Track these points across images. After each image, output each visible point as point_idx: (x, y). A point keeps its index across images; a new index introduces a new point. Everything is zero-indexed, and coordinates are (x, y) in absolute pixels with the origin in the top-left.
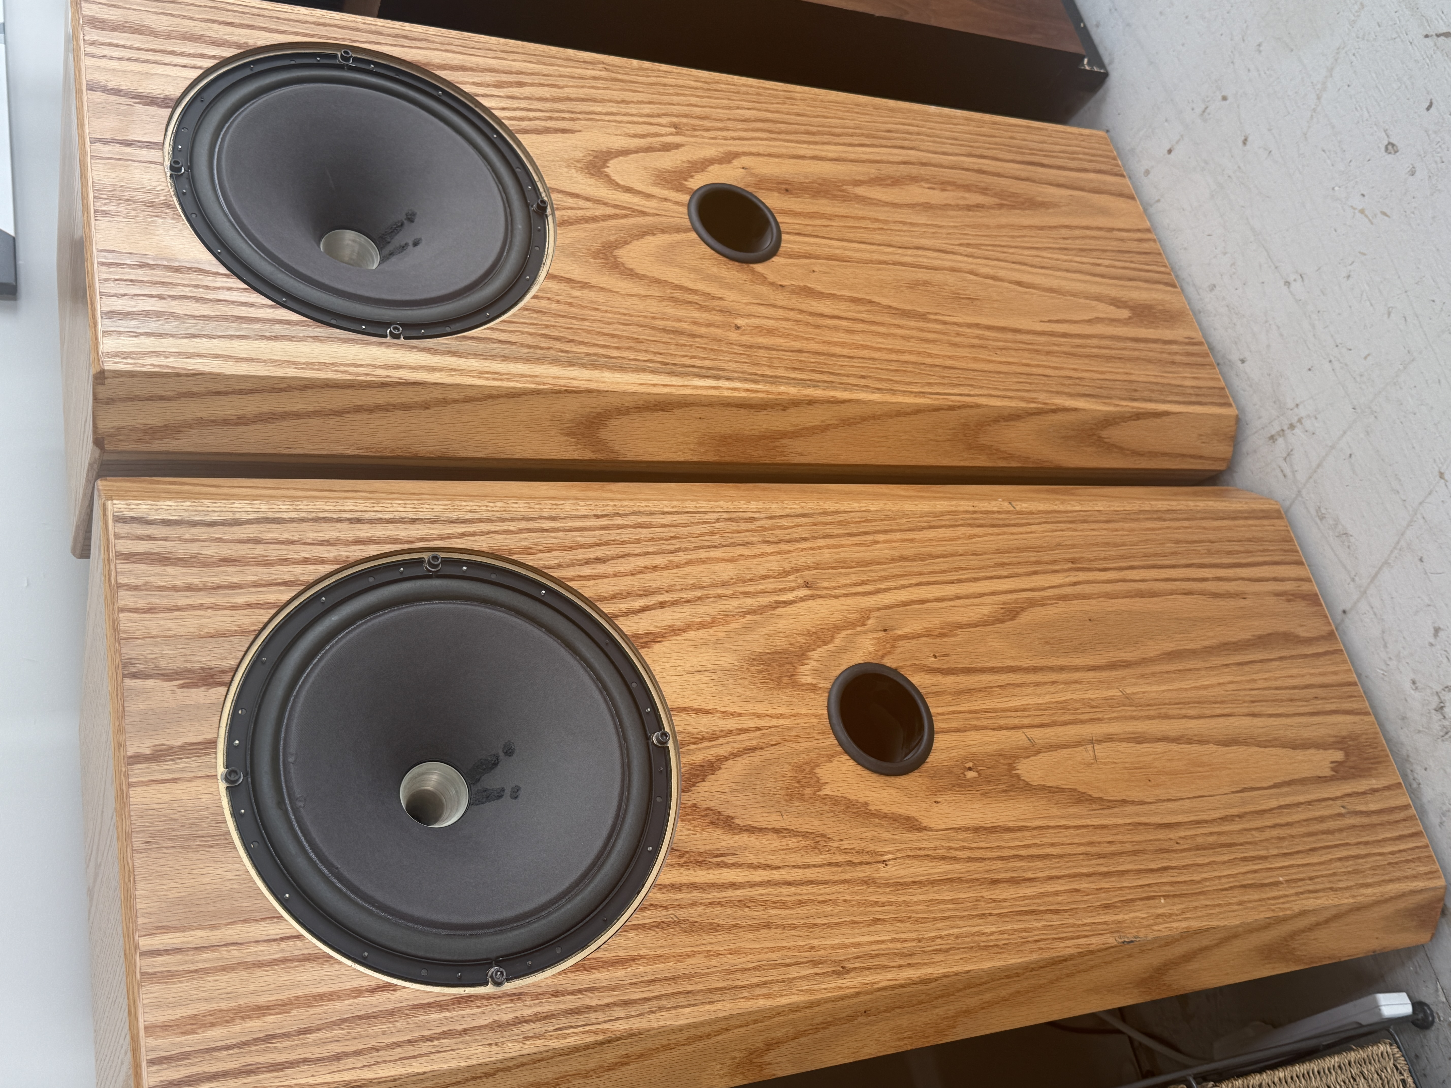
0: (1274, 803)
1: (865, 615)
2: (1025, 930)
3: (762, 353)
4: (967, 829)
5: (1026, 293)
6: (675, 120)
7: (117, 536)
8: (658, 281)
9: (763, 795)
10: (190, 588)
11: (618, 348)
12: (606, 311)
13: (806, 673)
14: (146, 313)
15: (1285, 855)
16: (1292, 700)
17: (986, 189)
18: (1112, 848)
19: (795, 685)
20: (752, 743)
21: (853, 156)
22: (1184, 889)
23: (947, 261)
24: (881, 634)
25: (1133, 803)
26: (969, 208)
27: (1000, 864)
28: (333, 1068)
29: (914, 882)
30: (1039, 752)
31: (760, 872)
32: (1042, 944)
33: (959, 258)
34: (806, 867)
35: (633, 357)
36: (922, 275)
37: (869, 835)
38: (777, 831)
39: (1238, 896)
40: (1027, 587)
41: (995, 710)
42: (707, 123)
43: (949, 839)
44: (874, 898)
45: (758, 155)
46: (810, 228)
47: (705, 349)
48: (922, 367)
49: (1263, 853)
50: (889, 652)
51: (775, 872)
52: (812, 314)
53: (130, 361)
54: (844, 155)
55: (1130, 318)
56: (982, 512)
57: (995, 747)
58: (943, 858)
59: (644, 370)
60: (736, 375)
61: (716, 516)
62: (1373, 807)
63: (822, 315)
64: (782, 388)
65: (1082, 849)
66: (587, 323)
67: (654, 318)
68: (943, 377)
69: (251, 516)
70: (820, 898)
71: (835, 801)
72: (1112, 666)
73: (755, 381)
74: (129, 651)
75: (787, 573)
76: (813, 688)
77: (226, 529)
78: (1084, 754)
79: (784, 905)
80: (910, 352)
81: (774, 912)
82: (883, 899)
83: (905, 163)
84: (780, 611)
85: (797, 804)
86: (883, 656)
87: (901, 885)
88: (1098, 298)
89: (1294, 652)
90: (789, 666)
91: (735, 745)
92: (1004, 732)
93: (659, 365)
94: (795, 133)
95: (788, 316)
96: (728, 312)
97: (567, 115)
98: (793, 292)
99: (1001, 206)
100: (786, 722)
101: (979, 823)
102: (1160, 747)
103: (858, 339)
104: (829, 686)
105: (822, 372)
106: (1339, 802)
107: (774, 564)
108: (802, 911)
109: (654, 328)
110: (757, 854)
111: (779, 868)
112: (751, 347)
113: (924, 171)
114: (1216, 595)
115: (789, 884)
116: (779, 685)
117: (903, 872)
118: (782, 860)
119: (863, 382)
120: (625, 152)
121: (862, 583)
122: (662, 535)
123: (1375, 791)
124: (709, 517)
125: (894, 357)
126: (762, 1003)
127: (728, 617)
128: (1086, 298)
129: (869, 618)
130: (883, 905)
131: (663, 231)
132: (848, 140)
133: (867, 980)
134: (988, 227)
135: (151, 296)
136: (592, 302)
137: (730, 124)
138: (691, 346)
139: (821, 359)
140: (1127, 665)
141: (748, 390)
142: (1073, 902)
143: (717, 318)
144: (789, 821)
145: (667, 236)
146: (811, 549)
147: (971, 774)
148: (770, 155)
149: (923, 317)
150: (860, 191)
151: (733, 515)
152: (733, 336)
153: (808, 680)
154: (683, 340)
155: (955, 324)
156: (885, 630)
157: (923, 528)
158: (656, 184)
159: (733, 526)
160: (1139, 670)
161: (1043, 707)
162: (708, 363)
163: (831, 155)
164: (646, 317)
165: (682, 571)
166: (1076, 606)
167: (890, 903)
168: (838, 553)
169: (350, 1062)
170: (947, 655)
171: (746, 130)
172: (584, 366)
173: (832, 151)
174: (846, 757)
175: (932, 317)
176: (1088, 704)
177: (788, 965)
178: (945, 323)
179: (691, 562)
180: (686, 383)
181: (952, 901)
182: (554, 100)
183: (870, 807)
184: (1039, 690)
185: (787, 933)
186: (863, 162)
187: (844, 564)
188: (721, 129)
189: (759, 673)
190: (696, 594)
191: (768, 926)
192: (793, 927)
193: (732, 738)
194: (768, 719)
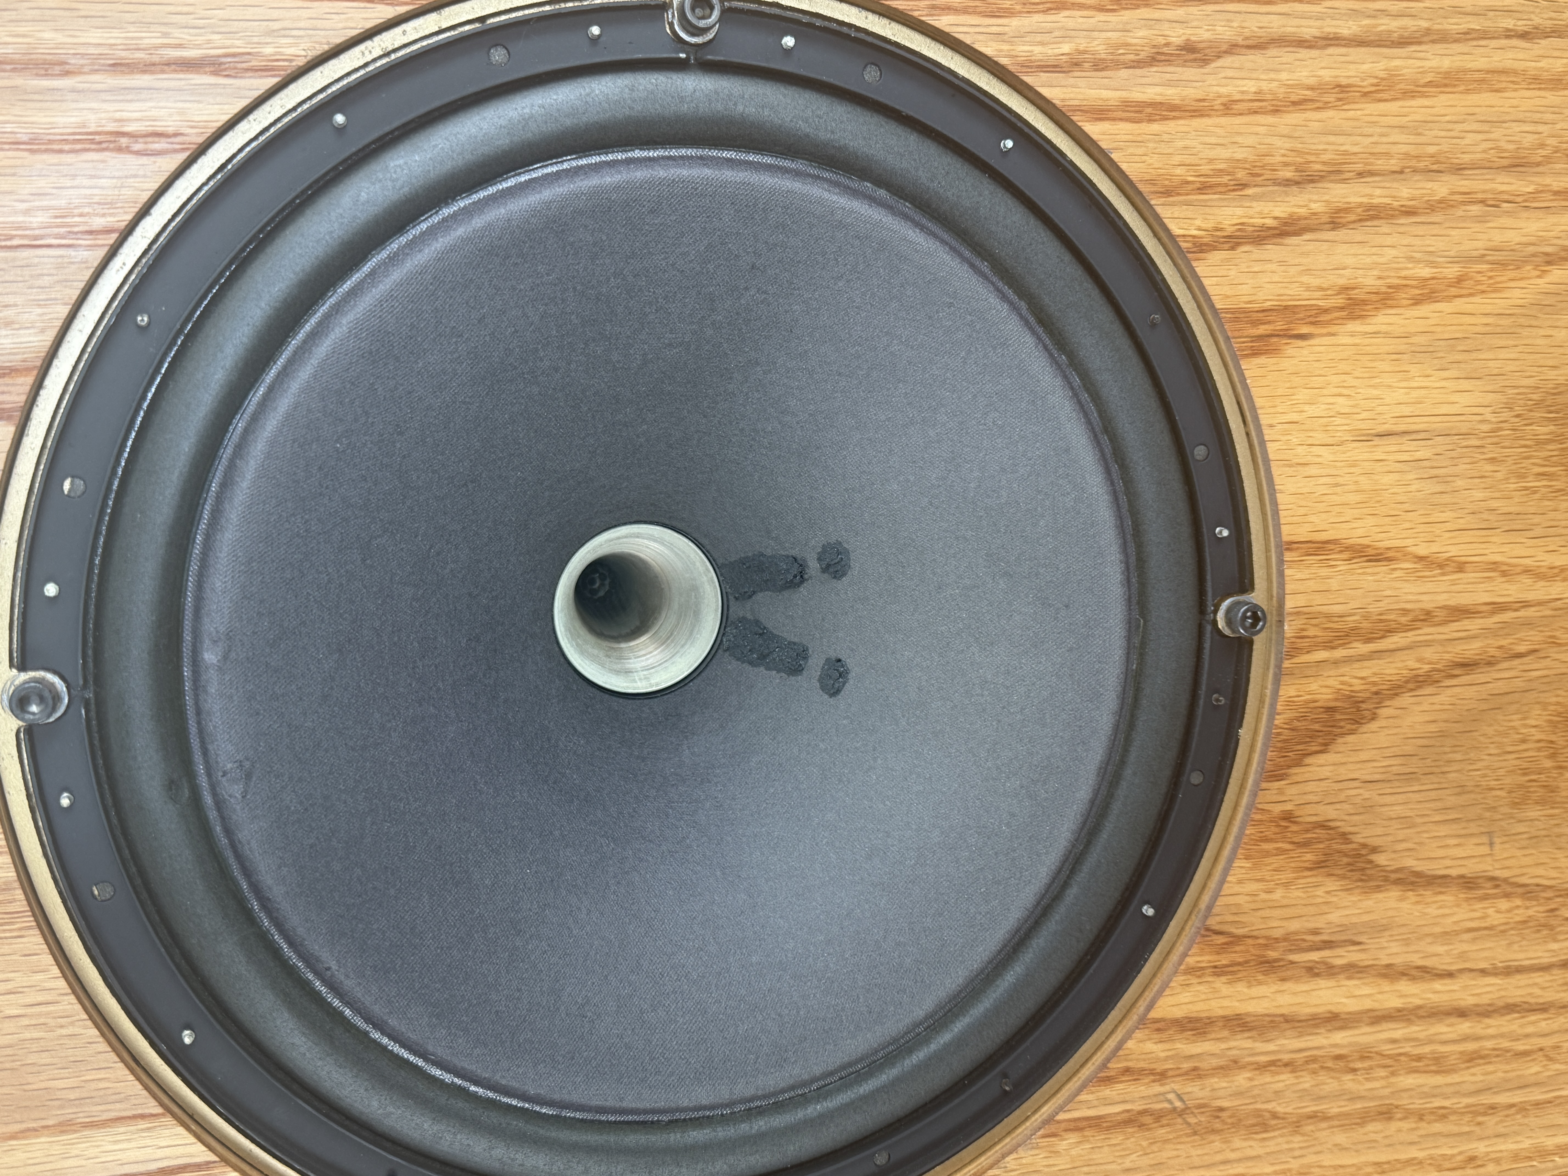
9: (1462, 790)
20: (1472, 649)
31: (1404, 986)
34: (1510, 971)
38: (1468, 883)
51: (1438, 985)
70: (1520, 1046)
79: (1437, 1064)
81: (1409, 1081)
85: (1533, 813)
91: (1428, 653)
108: (1472, 1077)
110: (1407, 942)
111: (1450, 975)
115: (1462, 1013)
118: (1462, 956)
127: (1503, 266)
144: (1503, 858)
185: (1426, 1128)
189: (1541, 443)
190: (1440, 188)
191: (1386, 1114)
192: (1442, 1115)
193: (1427, 632)
194: (1527, 580)
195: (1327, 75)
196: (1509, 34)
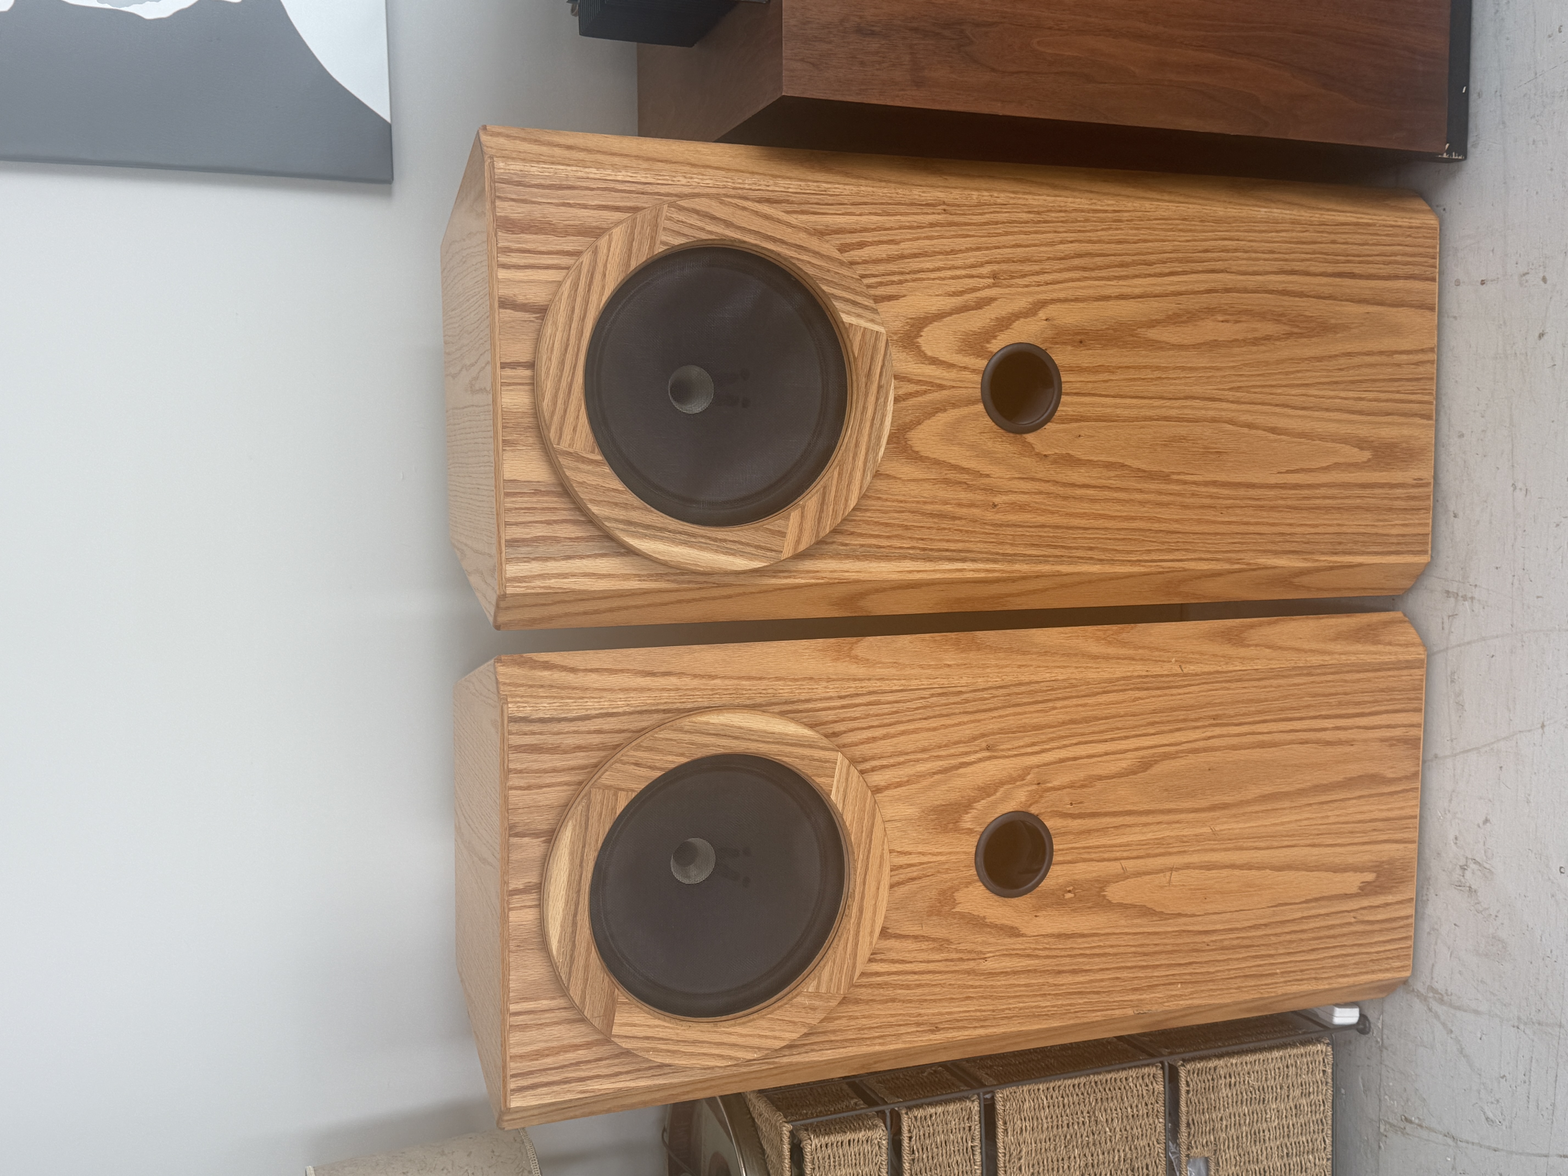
0: (1299, 915)
1: (1027, 770)
2: (1070, 1005)
3: (1010, 531)
4: (1052, 935)
5: (1275, 441)
6: (996, 267)
7: (510, 733)
8: (937, 463)
9: (913, 912)
10: (554, 770)
11: (888, 537)
12: (886, 500)
13: (968, 821)
14: (537, 539)
15: (1289, 953)
16: (1352, 832)
17: (1282, 315)
18: (1157, 949)
19: (957, 830)
20: (914, 875)
21: (1158, 290)
22: (1200, 978)
23: (1211, 410)
24: (1034, 787)
25: (1186, 915)
26: (1255, 342)
27: (1068, 960)
28: (613, 1080)
29: (1002, 973)
30: (1127, 878)
31: (897, 965)
32: (1079, 1015)
33: (1225, 405)
34: (929, 962)
35: (899, 545)
36: (1182, 430)
37: (980, 940)
38: (916, 937)
39: (1239, 982)
40: (1167, 742)
41: (1104, 846)
42: (1027, 268)
43: (1037, 943)
44: (970, 983)
45: (1065, 300)
46: (1090, 385)
47: (961, 531)
48: (1147, 533)
49: (1272, 952)
50: (1036, 802)
51: (907, 965)
52: (1064, 485)
53: (524, 584)
54: (1149, 290)
55: (1369, 460)
56: (1152, 676)
57: (1094, 874)
58: (1029, 956)
59: (904, 557)
60: (981, 556)
61: (932, 691)
62: (1380, 917)
63: (1073, 485)
64: (1017, 567)
65: (1133, 949)
67: (925, 503)
68: (1163, 543)
69: (597, 712)
70: (934, 983)
71: (962, 916)
72: (1213, 808)
73: (995, 561)
74: (514, 819)
75: (974, 739)
76: (970, 831)
77: (580, 723)
78: (1162, 879)
79: (908, 987)
80: (1141, 519)
81: (900, 991)
82: (978, 983)
83: (1209, 291)
84: (961, 771)
85: (935, 918)
86: (1031, 805)
87: (992, 974)
88: (1345, 440)
89: (1373, 792)
90: (956, 815)
91: (902, 876)
92: (1106, 863)
93: (918, 551)
94: (1108, 267)
95: (1042, 489)
96: (990, 490)
97: (896, 278)
98: (1055, 462)
99: (1289, 335)
100: (943, 858)
101: (1062, 931)
102: (1225, 872)
103: (1098, 508)
104: (982, 830)
105: (1056, 547)
106: (1352, 914)
107: (968, 731)
108: (919, 991)
109: (923, 514)
111: (911, 962)
112: (1001, 525)
113: (1225, 299)
114: (1328, 743)
115: (915, 973)
116: (945, 830)
117: (997, 966)
118: (914, 957)
119: (1090, 554)
120: (940, 316)
121: (1033, 744)
122: (886, 711)
123: (1387, 904)
124: (926, 693)
125: (1125, 525)
126: (878, 1048)
127: (921, 776)
128: (1333, 441)
129: (1029, 774)
130: (976, 987)
131: (954, 406)
132: (1158, 269)
133: (950, 1035)
134: (1267, 363)
135: (541, 522)
137: (1047, 266)
138: (950, 529)
139: (1059, 533)
140: (1225, 806)
141: (987, 571)
142: (1112, 987)
143: (979, 497)
144: (926, 931)
145: (956, 410)
146: (1000, 717)
147: (1069, 896)
148: (1076, 300)
149: (1166, 478)
150: (1153, 334)
151: (944, 690)
152: (990, 516)
153: (968, 825)
154: (946, 524)
155: (1194, 483)
156: (1039, 784)
157: (1098, 693)
158: (960, 351)
159: (943, 700)
160: (1234, 811)
161: (1144, 842)
162: (960, 546)
163: (1137, 291)
164: (918, 502)
165: (895, 740)
166: (1202, 758)
167: (980, 986)
168: (1021, 720)
169: (623, 1077)
170: (1081, 803)
171: (1060, 271)
172: (858, 558)
173: (1140, 285)
174: (980, 884)
175: (1175, 477)
176: (1182, 840)
177: (900, 1025)
178: (1185, 483)
179: (903, 733)
180: (937, 568)
181: (1026, 985)
182: (890, 259)
183: (987, 920)
184: (1145, 830)
185: (905, 1005)
186: (1167, 295)
187: (1023, 729)
188: (1037, 273)
189: (933, 820)
190: (901, 759)
191: (893, 1000)
192: (910, 1001)
193: (901, 871)
194: (930, 856)
195: (870, 735)
196: (920, 719)
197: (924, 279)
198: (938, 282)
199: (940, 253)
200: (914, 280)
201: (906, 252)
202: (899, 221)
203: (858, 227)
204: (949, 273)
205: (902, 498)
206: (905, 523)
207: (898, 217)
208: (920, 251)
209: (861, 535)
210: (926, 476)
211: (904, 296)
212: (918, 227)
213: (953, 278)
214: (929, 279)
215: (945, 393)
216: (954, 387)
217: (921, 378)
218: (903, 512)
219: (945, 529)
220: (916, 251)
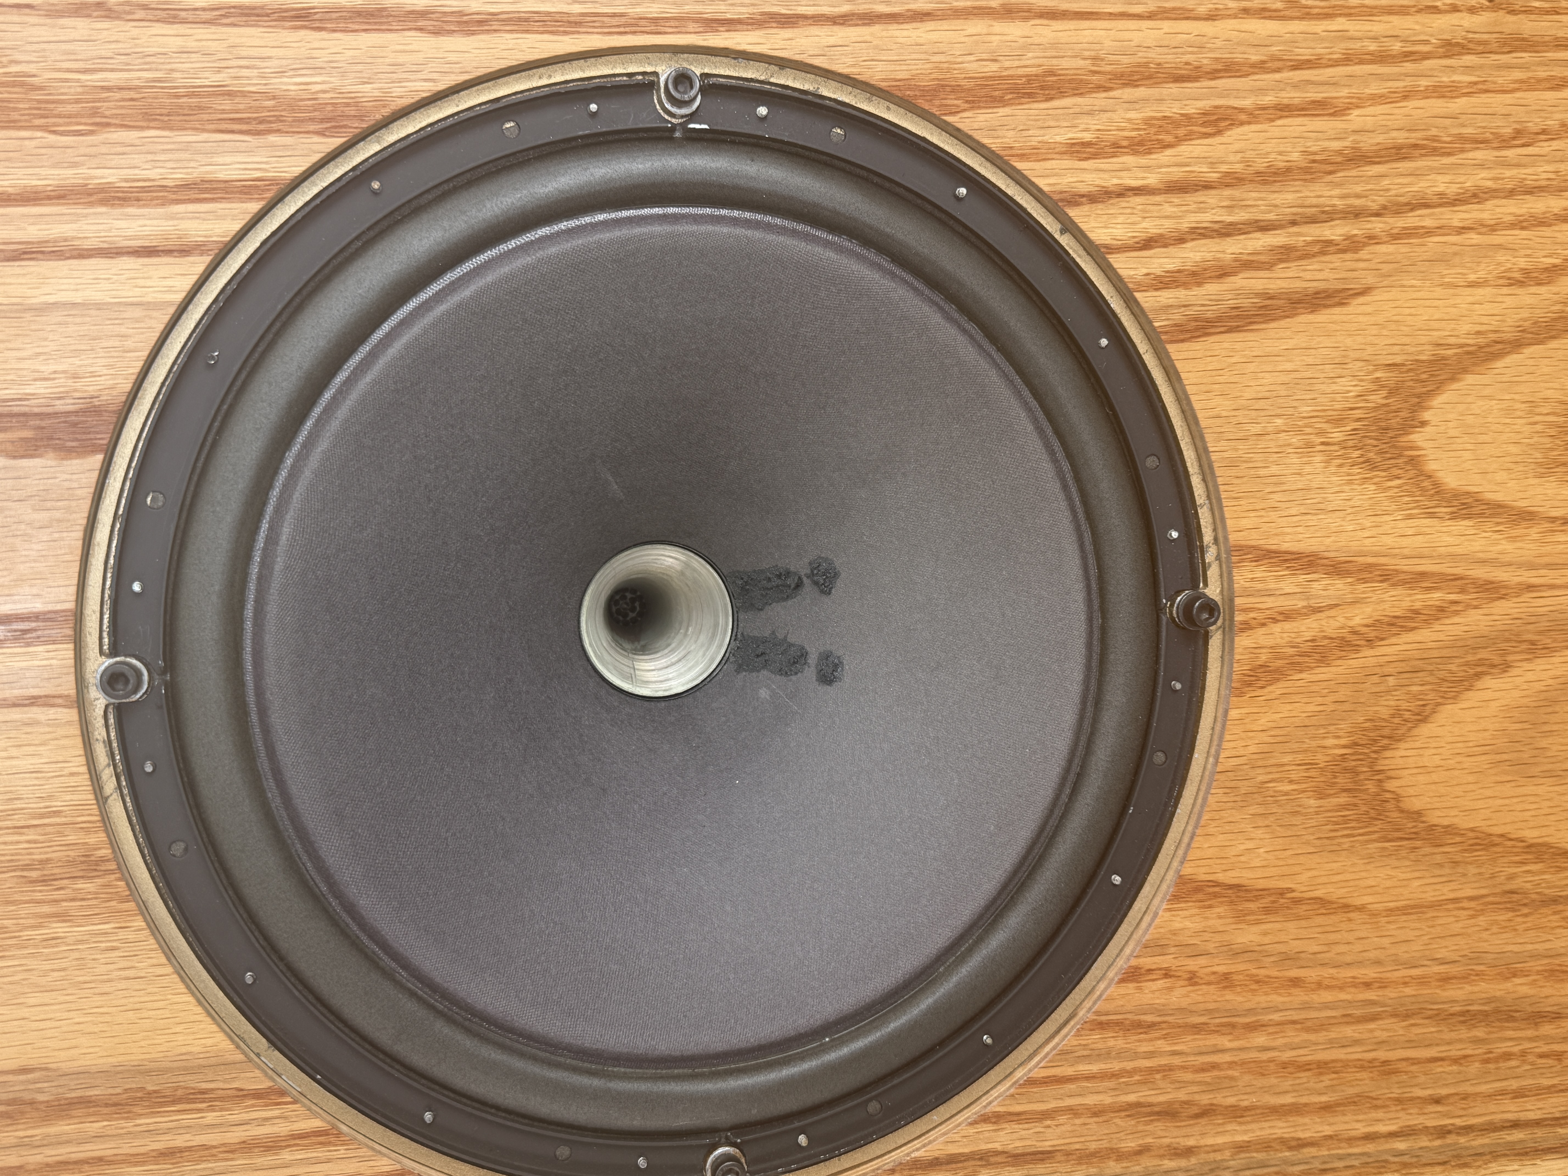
11: (1327, 1108)
12: (1319, 985)
35: (1362, 1129)
66: (1260, 1039)
67: (1445, 979)
97: (1335, 231)
109: (1441, 1017)
120: (1485, 353)
136: (1287, 958)
138: (1524, 1053)
145: (1540, 665)
158: (1548, 466)
164: (1422, 981)
197: (1429, 232)
198: (1474, 238)
199: (1479, 142)
200: (1396, 237)
201: (1368, 142)
202: (1343, 36)
203: (1205, 60)
204: (1509, 209)
205: (1370, 973)
206: (1382, 1055)
207: (1340, 23)
208: (1415, 137)
209: (1237, 1113)
210: (1447, 892)
211: (1365, 291)
212: (1407, 56)
213: (1520, 224)
214: (1441, 230)
215: (1503, 607)
216: (1530, 588)
217: (1427, 566)
218: (1373, 1018)
219: (1507, 1056)
220: (1401, 137)
